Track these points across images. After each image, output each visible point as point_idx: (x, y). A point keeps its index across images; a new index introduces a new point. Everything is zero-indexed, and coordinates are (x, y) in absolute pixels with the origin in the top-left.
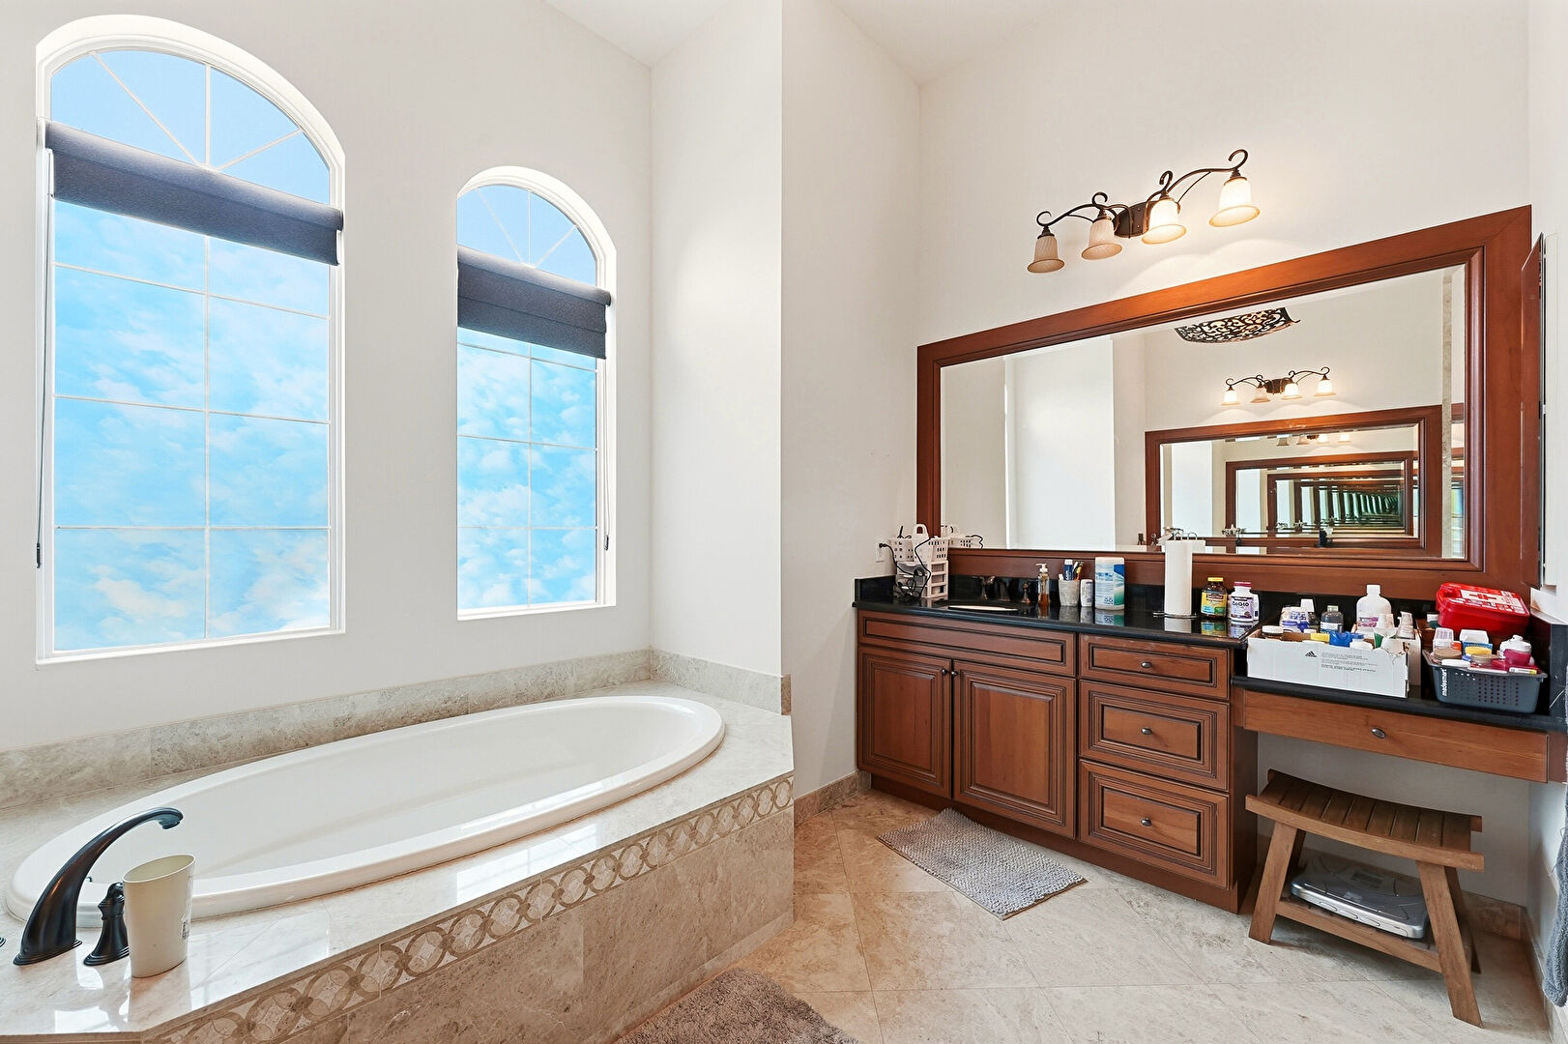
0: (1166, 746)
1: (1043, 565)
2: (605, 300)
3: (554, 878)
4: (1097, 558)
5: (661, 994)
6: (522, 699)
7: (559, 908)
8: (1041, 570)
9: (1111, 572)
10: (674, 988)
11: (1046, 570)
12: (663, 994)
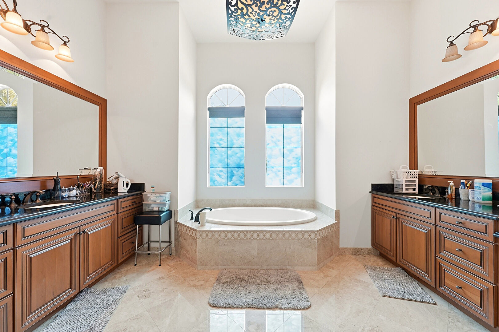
0: (468, 258)
1: (452, 182)
2: (302, 109)
3: (251, 232)
4: (475, 180)
5: (275, 267)
6: (279, 206)
7: (252, 238)
8: (450, 184)
9: (481, 186)
10: (278, 267)
11: (453, 184)
12: (276, 267)
